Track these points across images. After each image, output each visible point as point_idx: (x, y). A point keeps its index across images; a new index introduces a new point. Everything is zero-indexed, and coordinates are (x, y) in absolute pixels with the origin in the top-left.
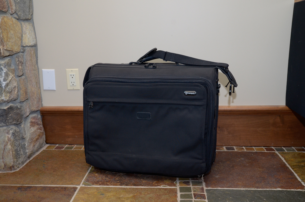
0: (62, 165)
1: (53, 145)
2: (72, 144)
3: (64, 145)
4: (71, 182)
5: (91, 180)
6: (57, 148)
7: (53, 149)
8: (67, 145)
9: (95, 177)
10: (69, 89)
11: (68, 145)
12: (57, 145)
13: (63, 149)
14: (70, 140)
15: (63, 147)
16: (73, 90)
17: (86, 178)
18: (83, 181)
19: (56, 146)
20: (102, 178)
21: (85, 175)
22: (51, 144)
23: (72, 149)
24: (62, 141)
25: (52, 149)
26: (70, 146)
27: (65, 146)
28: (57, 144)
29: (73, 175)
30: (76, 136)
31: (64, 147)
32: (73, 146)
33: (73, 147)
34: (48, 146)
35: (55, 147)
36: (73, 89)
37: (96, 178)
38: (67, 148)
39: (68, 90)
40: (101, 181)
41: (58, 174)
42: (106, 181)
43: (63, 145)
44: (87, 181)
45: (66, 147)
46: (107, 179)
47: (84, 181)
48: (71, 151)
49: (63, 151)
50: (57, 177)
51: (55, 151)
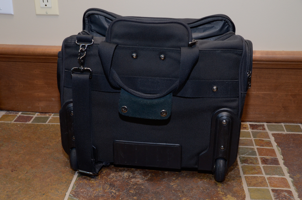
0: (27, 157)
1: (12, 113)
2: (46, 113)
3: (32, 114)
4: (44, 196)
5: (83, 193)
6: (20, 119)
7: (13, 122)
8: (37, 114)
9: (91, 187)
10: (38, 13)
11: (39, 114)
12: (20, 113)
13: (30, 122)
14: (42, 104)
15: (29, 118)
16: (47, 15)
17: (73, 188)
18: (68, 194)
19: (18, 115)
20: (103, 188)
21: (71, 180)
22: (8, 110)
23: (47, 123)
24: (29, 107)
25: (11, 121)
26: (43, 116)
27: (34, 115)
28: (20, 111)
29: (48, 180)
30: (53, 99)
31: (33, 117)
32: (47, 115)
33: (48, 118)
34: (4, 116)
35: (17, 117)
36: (45, 14)
37: (92, 190)
38: (37, 119)
39: (37, 15)
40: (102, 196)
41: (19, 177)
42: (112, 196)
43: (30, 114)
44: (75, 196)
45: (36, 117)
46: (114, 191)
47: (70, 196)
48: (44, 126)
49: (29, 126)
50: (17, 183)
51: (16, 125)
